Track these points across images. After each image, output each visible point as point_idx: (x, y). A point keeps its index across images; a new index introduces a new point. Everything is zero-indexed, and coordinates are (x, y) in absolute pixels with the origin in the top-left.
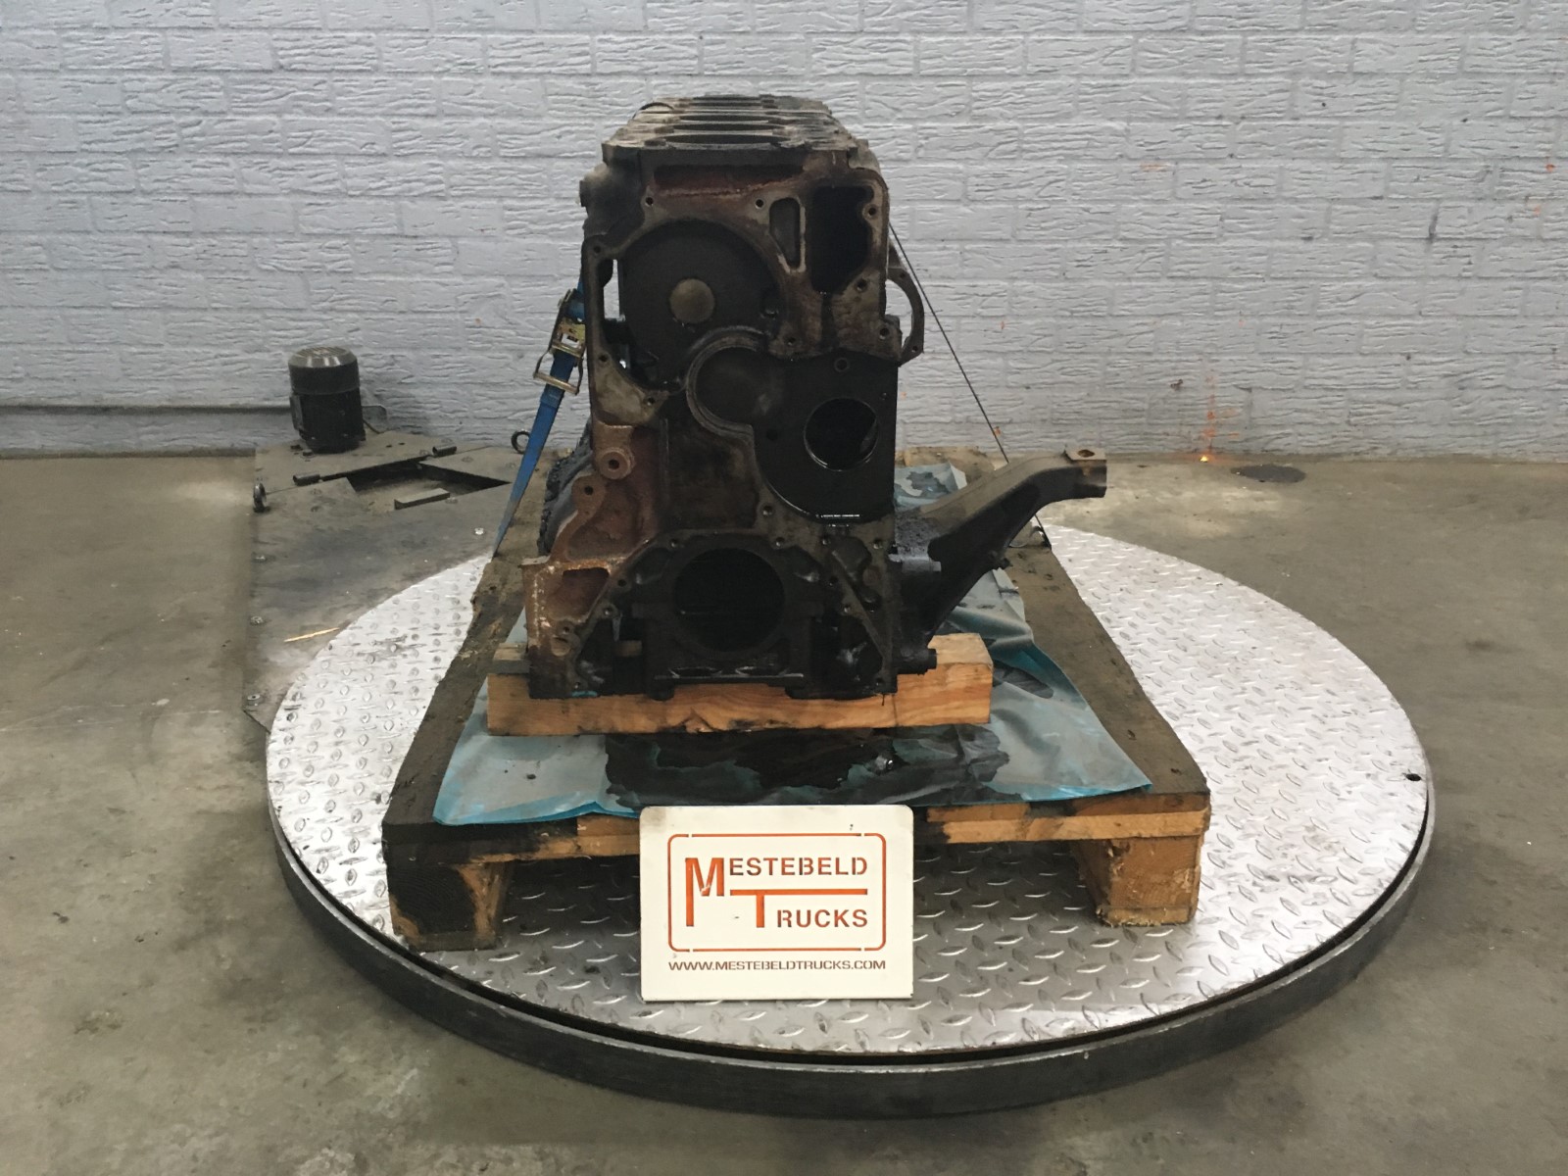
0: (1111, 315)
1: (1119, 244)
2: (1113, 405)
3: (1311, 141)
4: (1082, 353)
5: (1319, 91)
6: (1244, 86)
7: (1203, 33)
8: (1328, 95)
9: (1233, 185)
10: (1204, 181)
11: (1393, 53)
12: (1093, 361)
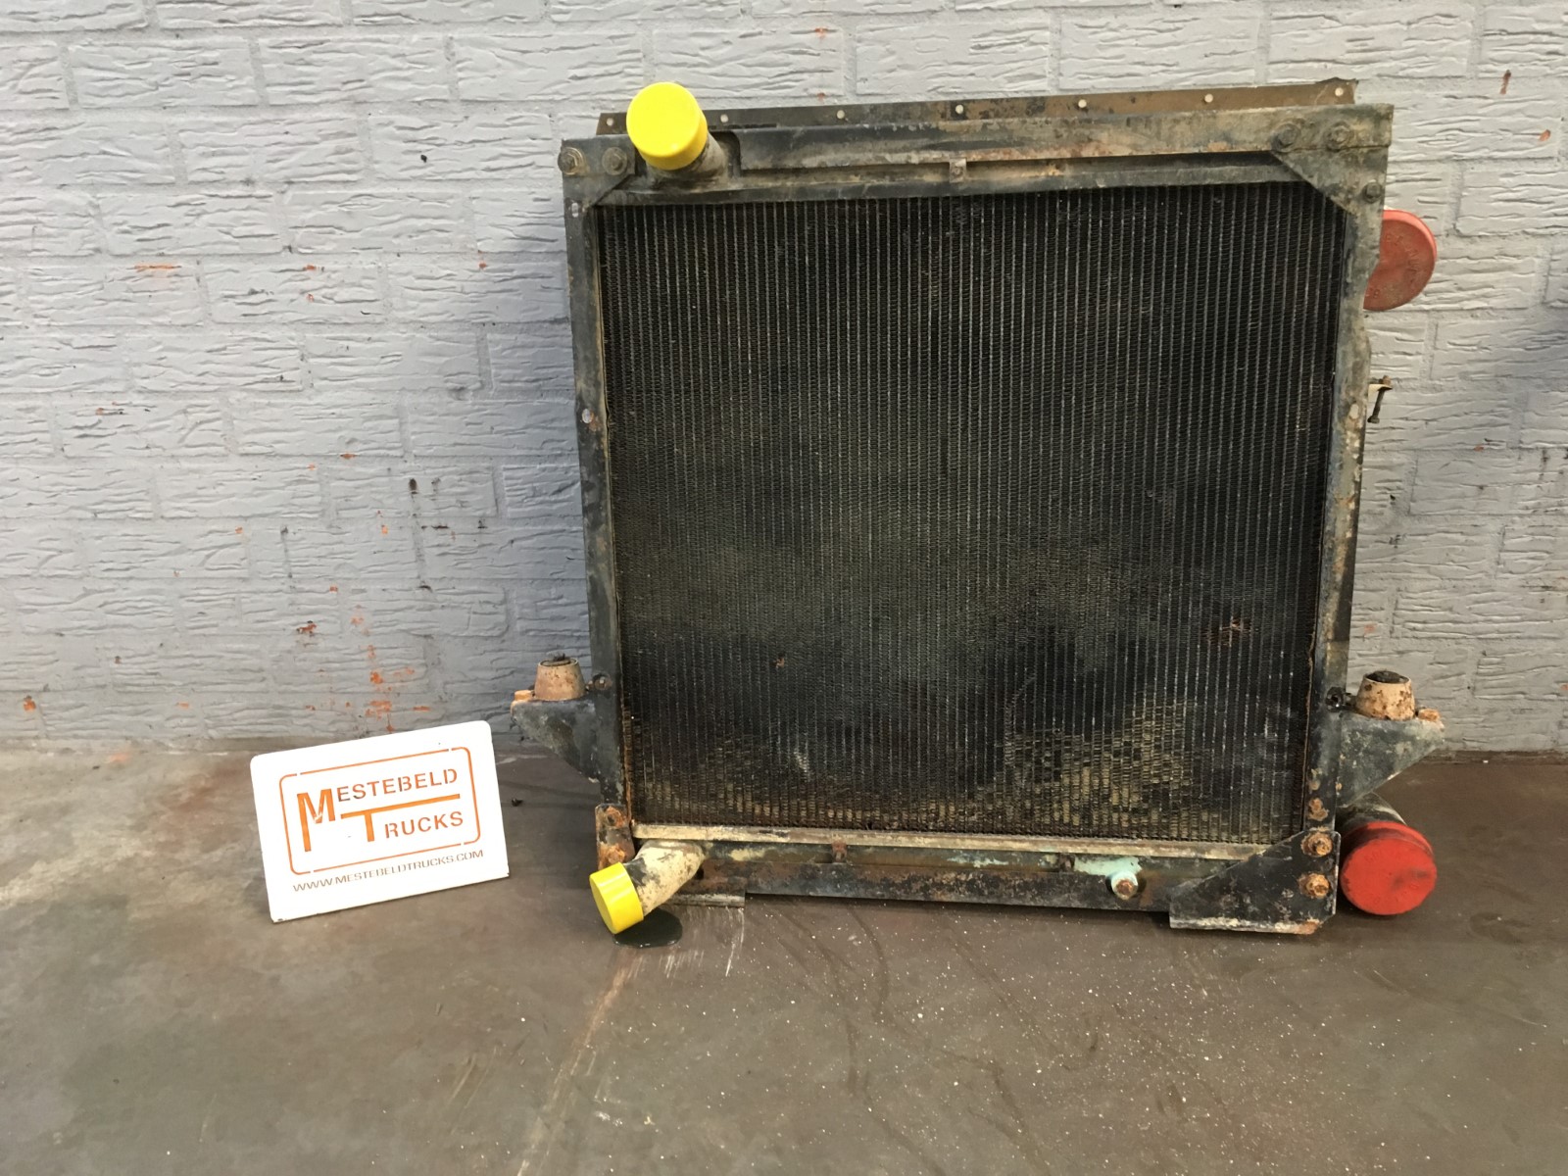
0: (162, 517)
1: (138, 400)
2: (208, 662)
3: (420, 223)
4: (131, 578)
5: (411, 134)
6: (276, 128)
7: (177, 33)
8: (429, 141)
9: (304, 299)
10: (253, 292)
11: (522, 65)
12: (152, 592)
